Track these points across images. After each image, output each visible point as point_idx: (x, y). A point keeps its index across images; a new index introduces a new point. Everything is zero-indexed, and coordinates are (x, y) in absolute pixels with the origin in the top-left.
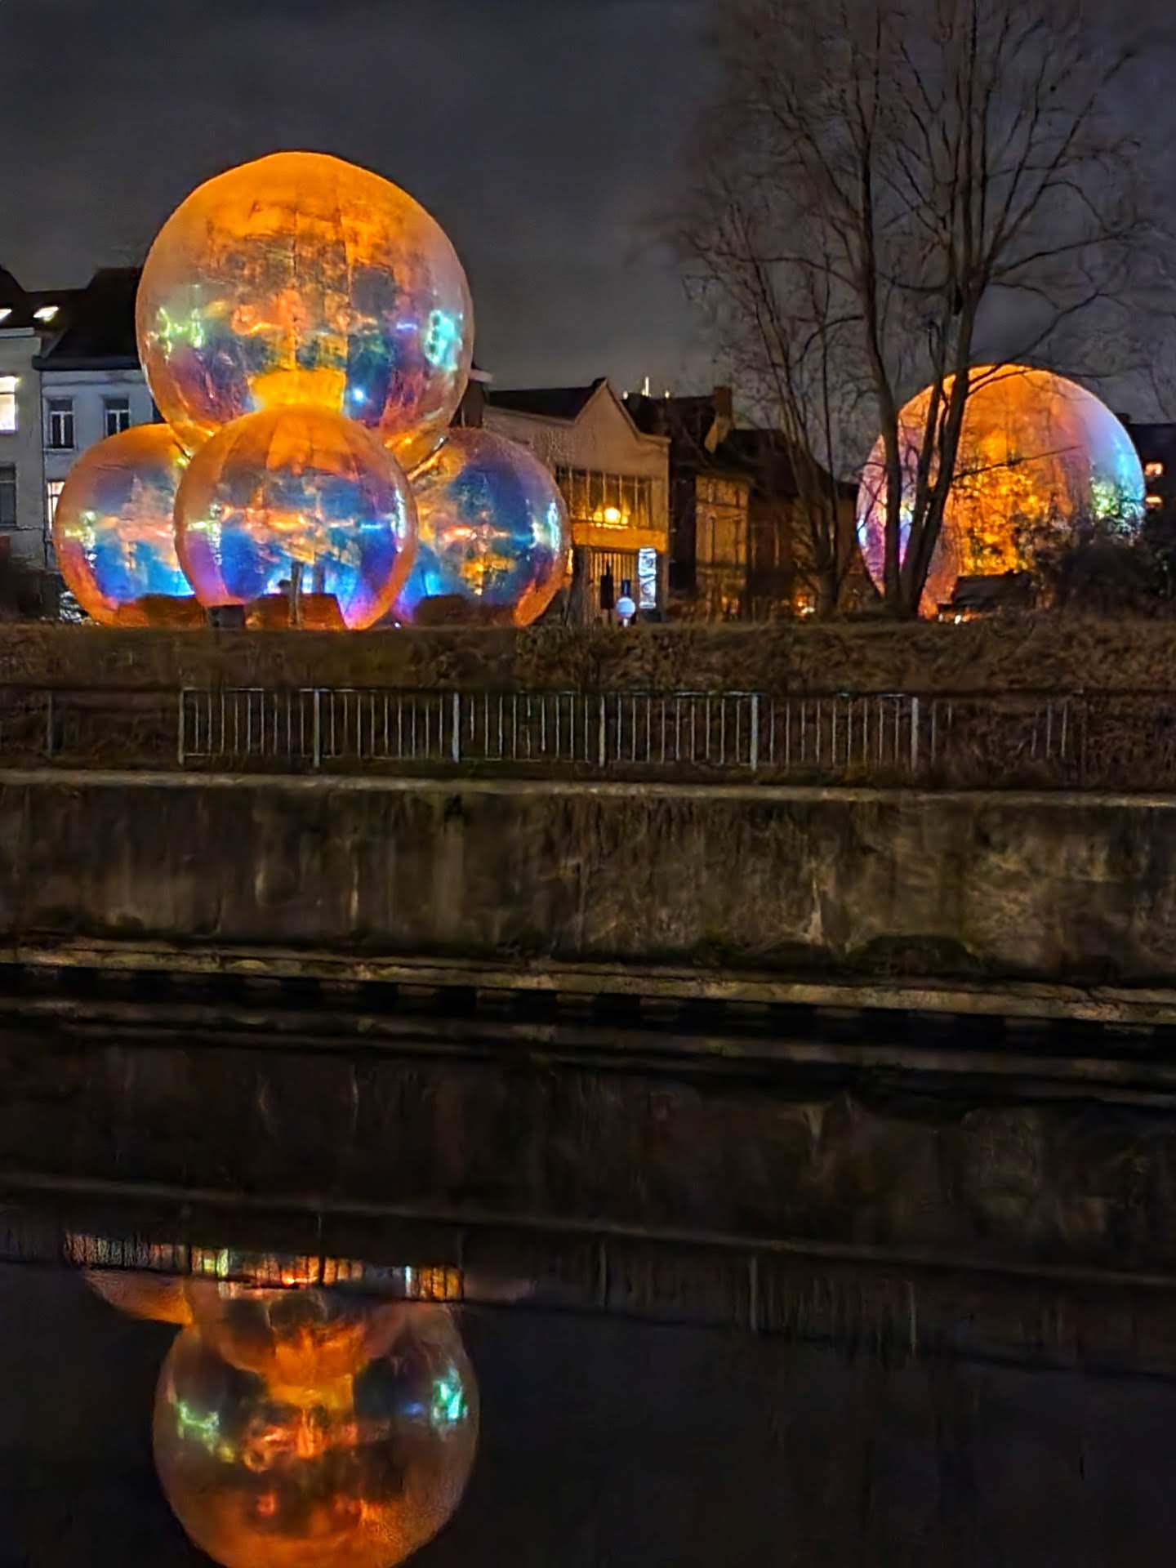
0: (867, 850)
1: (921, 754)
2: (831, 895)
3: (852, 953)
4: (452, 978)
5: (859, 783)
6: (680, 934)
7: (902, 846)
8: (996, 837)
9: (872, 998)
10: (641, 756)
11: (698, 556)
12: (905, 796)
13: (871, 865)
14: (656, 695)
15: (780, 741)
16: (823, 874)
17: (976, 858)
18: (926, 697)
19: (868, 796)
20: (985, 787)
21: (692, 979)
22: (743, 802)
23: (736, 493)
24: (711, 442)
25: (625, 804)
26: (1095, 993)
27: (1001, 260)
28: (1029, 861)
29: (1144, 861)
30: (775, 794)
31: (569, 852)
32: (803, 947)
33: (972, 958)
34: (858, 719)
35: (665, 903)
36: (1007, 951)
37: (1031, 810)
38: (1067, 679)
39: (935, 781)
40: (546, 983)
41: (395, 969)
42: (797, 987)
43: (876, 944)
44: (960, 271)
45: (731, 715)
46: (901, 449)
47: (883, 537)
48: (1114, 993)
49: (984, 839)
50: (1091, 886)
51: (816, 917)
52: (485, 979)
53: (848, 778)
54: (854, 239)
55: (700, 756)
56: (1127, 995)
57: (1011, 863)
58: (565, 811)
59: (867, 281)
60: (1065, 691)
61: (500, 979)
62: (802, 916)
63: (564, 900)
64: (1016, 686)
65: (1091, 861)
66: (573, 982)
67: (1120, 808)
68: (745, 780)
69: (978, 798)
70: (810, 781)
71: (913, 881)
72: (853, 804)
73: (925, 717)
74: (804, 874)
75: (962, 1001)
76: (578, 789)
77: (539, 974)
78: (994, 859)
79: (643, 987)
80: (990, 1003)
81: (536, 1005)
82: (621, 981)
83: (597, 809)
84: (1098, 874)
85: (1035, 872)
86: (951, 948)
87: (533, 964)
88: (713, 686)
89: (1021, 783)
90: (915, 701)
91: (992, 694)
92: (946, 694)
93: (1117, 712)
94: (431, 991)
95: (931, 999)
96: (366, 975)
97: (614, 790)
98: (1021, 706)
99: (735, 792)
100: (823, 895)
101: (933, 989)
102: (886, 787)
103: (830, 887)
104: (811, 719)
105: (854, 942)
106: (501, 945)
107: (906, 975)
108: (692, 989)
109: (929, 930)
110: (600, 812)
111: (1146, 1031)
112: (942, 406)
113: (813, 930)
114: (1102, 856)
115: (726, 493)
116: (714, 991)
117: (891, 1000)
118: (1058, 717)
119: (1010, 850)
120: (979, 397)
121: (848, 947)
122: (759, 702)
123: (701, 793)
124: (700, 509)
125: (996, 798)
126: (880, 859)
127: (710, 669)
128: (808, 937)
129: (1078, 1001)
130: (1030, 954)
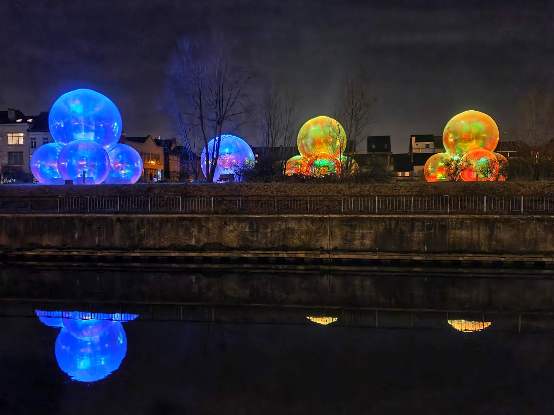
0: (203, 226)
1: (213, 208)
2: (197, 235)
3: (201, 246)
4: (119, 255)
5: (202, 213)
6: (166, 244)
7: (210, 225)
8: (228, 223)
9: (205, 255)
10: (157, 209)
11: (170, 170)
12: (211, 216)
13: (204, 229)
14: (160, 197)
15: (186, 206)
16: (195, 231)
17: (224, 227)
18: (214, 197)
19: (204, 216)
20: (226, 214)
21: (168, 252)
22: (178, 217)
23: (177, 158)
24: (172, 148)
25: (154, 219)
26: (247, 252)
27: (226, 115)
28: (234, 228)
29: (255, 226)
30: (185, 216)
31: (142, 229)
32: (191, 245)
33: (224, 246)
34: (201, 201)
35: (163, 237)
36: (231, 245)
37: (234, 218)
38: (241, 193)
39: (216, 213)
40: (138, 255)
41: (106, 253)
42: (190, 253)
43: (206, 244)
44: (219, 117)
45: (176, 201)
46: (209, 150)
47: (206, 167)
48: (251, 252)
49: (226, 224)
50: (246, 232)
51: (194, 239)
52: (125, 254)
53: (200, 212)
54: (198, 110)
55: (170, 209)
56: (253, 252)
57: (231, 228)
58: (142, 219)
59: (201, 118)
60: (241, 196)
61: (128, 254)
62: (191, 239)
63: (142, 238)
64: (232, 195)
65: (246, 227)
66: (143, 254)
67: (251, 217)
68: (179, 213)
69: (224, 216)
70: (191, 213)
71: (213, 232)
72: (200, 217)
73: (214, 201)
74: (191, 231)
75: (222, 254)
76: (144, 216)
77: (136, 253)
78: (228, 227)
79: (159, 254)
80: (227, 254)
81: (136, 259)
82: (154, 254)
83: (148, 220)
84: (247, 230)
85: (235, 229)
86: (220, 244)
87: (135, 251)
88: (172, 195)
89: (233, 213)
90: (212, 198)
91: (227, 196)
92: (219, 196)
93: (250, 199)
94: (114, 257)
95: (216, 254)
96: (99, 254)
97: (152, 216)
98: (232, 198)
99: (177, 216)
100: (195, 235)
101: (217, 252)
102: (207, 214)
103: (196, 233)
104: (192, 201)
105: (201, 244)
106: (128, 247)
107: (211, 250)
108: (168, 255)
109: (216, 241)
110: (149, 220)
111: (256, 258)
112: (216, 142)
113: (193, 242)
114: (248, 226)
115: (176, 158)
116: (173, 255)
117: (208, 255)
118: (239, 200)
119: (231, 226)
120: (223, 141)
121: (200, 245)
122: (181, 198)
123: (170, 216)
124: (170, 161)
125: (228, 216)
126: (206, 228)
127: (172, 192)
128: (192, 243)
129: (243, 253)
130: (235, 245)
